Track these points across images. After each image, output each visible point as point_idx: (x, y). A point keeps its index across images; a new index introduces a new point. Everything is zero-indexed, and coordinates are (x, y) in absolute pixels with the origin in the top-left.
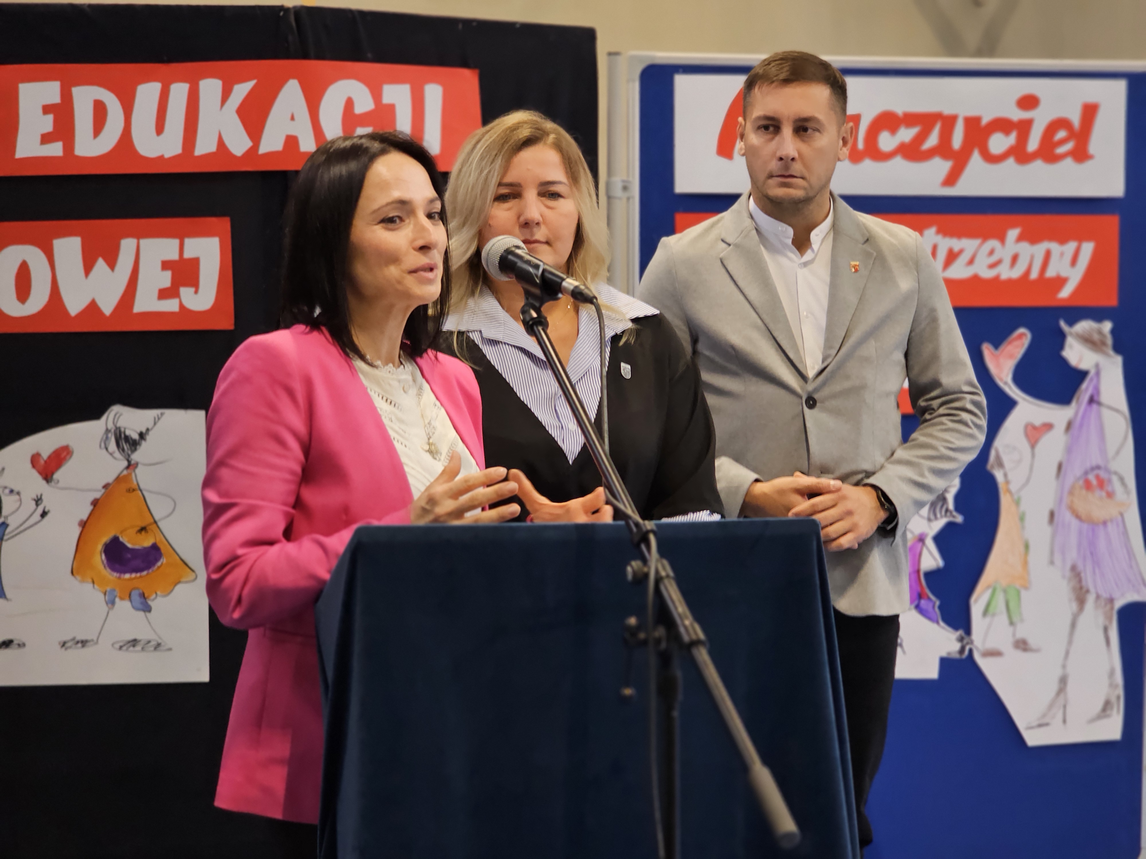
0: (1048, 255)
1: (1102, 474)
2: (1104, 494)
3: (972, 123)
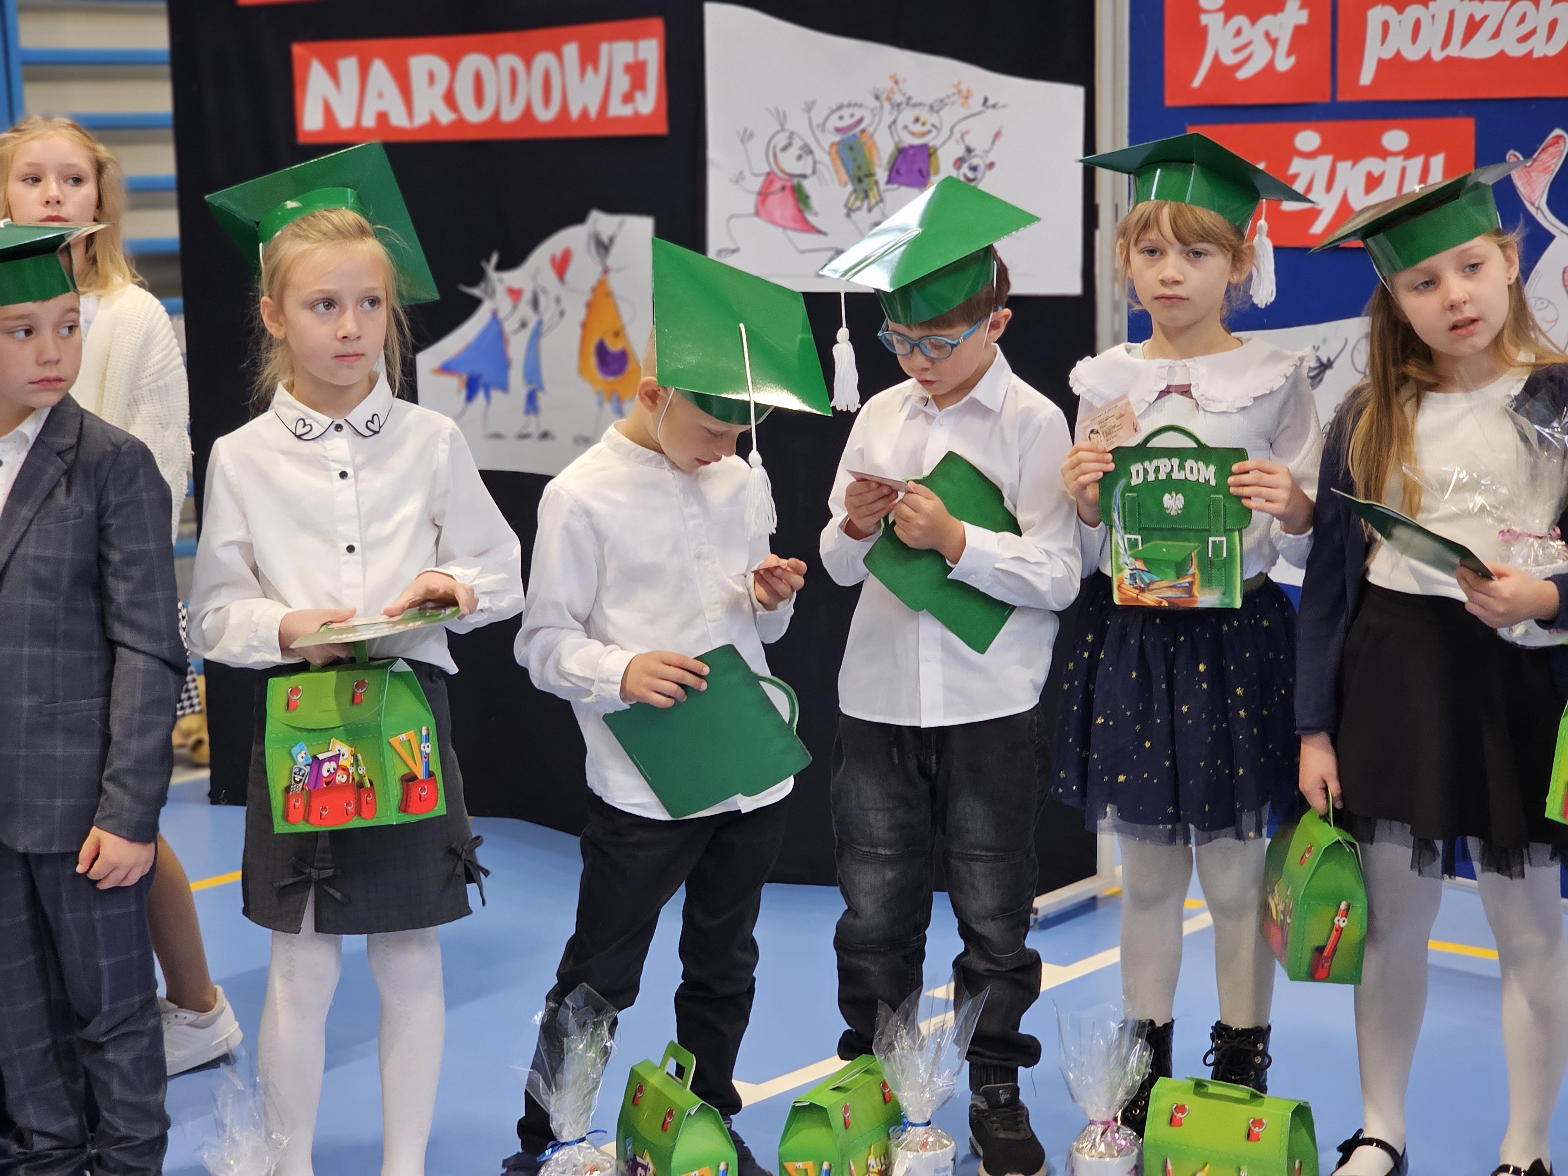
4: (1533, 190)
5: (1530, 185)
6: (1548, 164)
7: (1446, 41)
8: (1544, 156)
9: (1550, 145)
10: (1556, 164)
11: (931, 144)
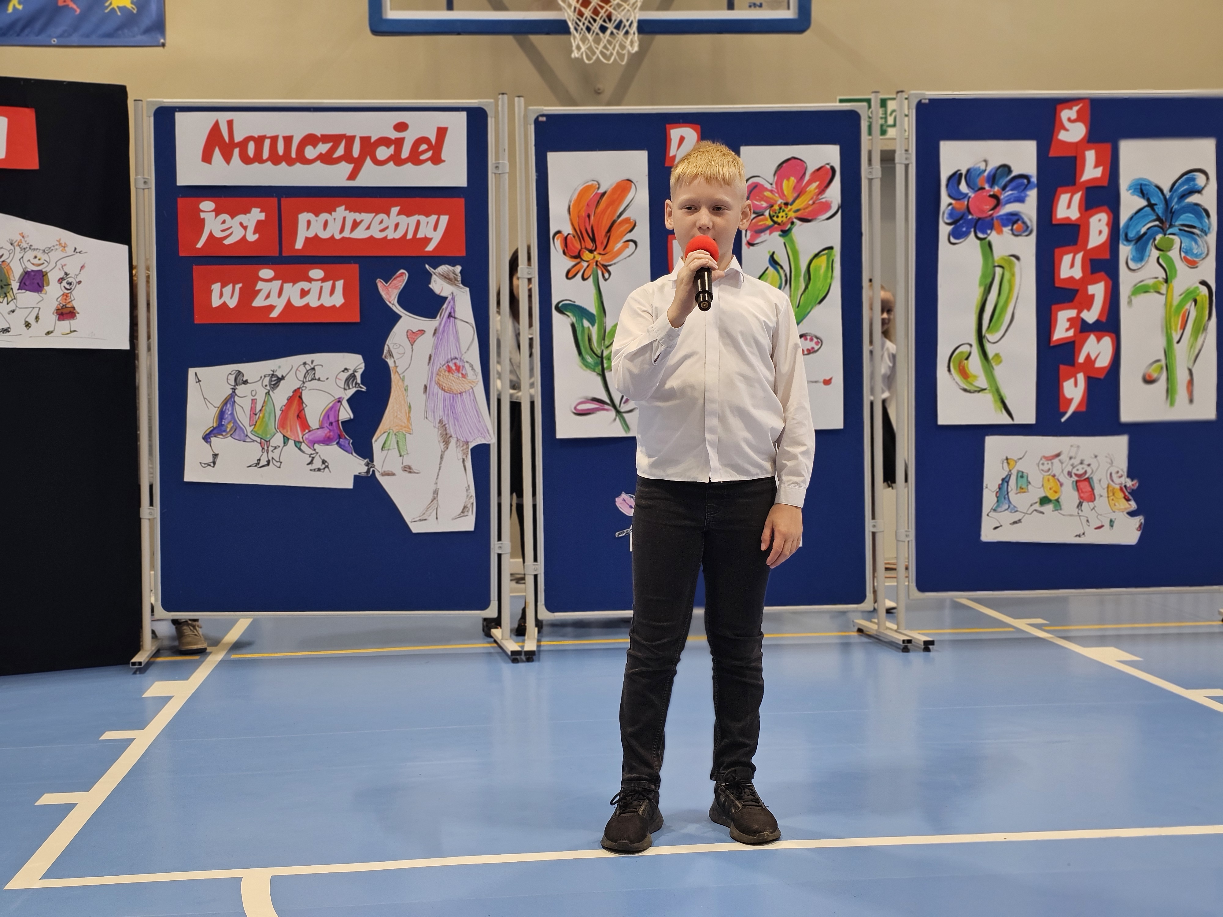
0: (418, 223)
1: (458, 362)
2: (460, 375)
3: (365, 140)
4: (390, 297)
5: (388, 294)
6: (397, 285)
7: (342, 230)
8: (395, 282)
9: (398, 277)
10: (401, 285)
11: (44, 270)
